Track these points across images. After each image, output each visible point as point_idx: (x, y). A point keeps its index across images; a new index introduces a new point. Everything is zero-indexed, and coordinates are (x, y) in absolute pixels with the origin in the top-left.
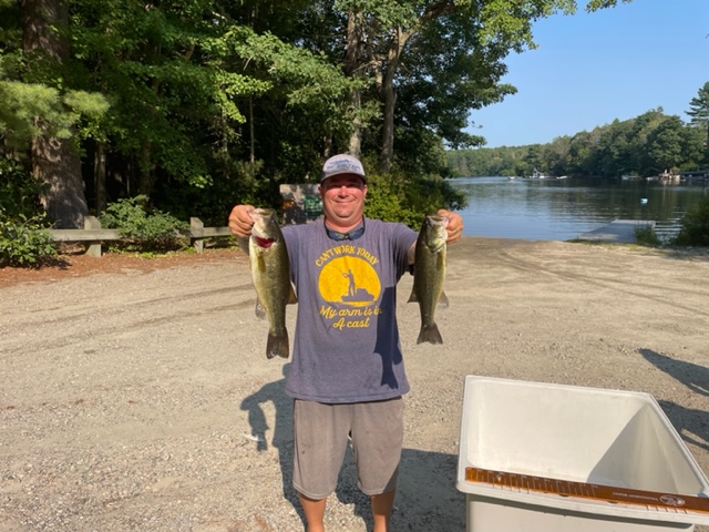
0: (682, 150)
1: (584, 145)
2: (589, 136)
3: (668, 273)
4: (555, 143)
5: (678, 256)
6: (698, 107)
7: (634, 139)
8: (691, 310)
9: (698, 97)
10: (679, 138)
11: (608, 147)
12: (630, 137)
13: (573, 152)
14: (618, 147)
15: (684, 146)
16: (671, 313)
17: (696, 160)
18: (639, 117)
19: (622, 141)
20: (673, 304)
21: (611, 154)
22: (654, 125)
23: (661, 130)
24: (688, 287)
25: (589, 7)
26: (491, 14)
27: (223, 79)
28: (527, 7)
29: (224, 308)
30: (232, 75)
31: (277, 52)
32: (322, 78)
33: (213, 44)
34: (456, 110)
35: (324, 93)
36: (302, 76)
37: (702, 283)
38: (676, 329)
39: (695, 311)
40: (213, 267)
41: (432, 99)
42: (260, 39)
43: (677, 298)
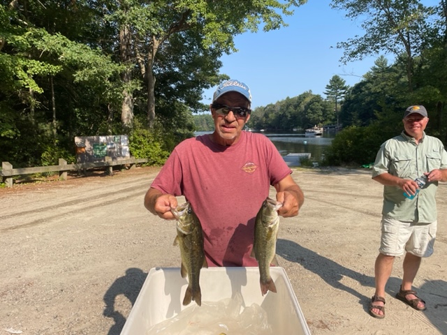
0: (323, 114)
1: (272, 111)
2: (274, 106)
3: (317, 182)
4: (256, 110)
5: (322, 173)
6: (330, 90)
7: (298, 108)
8: (328, 203)
9: (329, 85)
10: (321, 107)
11: (284, 113)
12: (296, 107)
13: (266, 116)
14: (290, 112)
15: (324, 111)
16: (318, 206)
17: (331, 120)
18: (300, 96)
19: (292, 109)
20: (319, 200)
21: (286, 116)
22: (308, 100)
23: (311, 103)
24: (326, 190)
25: (265, 29)
26: (210, 30)
27: (25, 63)
28: (230, 27)
29: (17, 227)
30: (32, 61)
31: (65, 46)
32: (97, 64)
33: (16, 40)
34: (195, 90)
35: (101, 74)
36: (83, 62)
37: (335, 187)
38: (321, 215)
39: (331, 203)
40: (18, 197)
41: (179, 82)
42: (52, 37)
43: (322, 197)
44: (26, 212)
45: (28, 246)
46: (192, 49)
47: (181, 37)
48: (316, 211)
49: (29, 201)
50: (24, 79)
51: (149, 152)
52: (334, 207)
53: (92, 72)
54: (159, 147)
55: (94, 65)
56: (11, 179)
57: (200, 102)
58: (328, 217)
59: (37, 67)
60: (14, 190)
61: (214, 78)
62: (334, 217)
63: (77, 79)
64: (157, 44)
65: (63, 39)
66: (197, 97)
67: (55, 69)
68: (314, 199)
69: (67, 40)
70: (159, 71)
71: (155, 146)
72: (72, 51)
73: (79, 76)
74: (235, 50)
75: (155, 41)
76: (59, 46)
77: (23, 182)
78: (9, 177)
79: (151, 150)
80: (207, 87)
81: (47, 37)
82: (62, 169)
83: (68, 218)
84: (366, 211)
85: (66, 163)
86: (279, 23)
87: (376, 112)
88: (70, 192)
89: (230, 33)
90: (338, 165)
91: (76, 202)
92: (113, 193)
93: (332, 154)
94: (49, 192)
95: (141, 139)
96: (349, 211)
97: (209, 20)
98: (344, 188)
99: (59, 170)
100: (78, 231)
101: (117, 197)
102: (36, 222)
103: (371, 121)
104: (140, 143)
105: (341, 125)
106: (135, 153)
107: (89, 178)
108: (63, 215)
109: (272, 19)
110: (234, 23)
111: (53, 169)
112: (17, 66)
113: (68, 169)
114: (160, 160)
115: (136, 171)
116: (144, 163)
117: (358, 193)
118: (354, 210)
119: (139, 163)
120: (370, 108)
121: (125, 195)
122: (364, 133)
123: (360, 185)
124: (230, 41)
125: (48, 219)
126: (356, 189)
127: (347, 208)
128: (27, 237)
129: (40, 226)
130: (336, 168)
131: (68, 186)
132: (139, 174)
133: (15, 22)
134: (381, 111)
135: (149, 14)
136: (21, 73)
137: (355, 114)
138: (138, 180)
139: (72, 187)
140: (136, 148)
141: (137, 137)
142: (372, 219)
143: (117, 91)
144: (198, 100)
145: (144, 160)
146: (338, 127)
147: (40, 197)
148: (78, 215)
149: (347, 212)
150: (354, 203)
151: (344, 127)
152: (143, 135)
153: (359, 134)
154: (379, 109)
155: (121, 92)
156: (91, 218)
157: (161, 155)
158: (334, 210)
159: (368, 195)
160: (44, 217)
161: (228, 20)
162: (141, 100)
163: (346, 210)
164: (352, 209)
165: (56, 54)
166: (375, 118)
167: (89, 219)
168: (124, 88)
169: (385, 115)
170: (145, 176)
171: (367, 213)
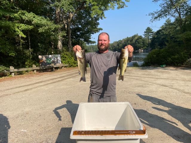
0: (143, 44)
1: (121, 43)
2: (121, 41)
3: (141, 73)
4: (114, 43)
5: (143, 69)
6: (146, 33)
8: (146, 81)
9: (146, 31)
10: (142, 41)
11: (126, 44)
12: (131, 41)
13: (118, 45)
15: (143, 43)
16: (141, 83)
17: (146, 46)
18: (133, 36)
19: (129, 42)
20: (142, 80)
22: (136, 38)
23: (138, 39)
24: (145, 76)
25: (117, 8)
26: (94, 9)
27: (18, 25)
28: (103, 8)
29: (19, 92)
30: (21, 24)
31: (34, 18)
32: (48, 25)
33: (14, 15)
34: (88, 35)
35: (49, 29)
36: (42, 24)
37: (148, 75)
38: (142, 86)
39: (147, 82)
40: (17, 80)
41: (81, 32)
42: (29, 14)
43: (143, 79)
44: (22, 86)
45: (24, 99)
46: (86, 17)
47: (82, 13)
48: (140, 85)
49: (22, 82)
50: (18, 32)
51: (69, 61)
52: (148, 83)
53: (46, 28)
54: (73, 59)
55: (47, 25)
56: (14, 73)
57: (90, 40)
58: (146, 87)
59: (23, 26)
60: (15, 77)
61: (96, 29)
62: (148, 87)
63: (40, 31)
64: (71, 16)
65: (34, 15)
66: (89, 38)
67: (31, 27)
68: (140, 80)
69: (35, 15)
70: (73, 27)
71: (71, 59)
72: (37, 19)
73: (41, 30)
74: (105, 18)
75: (71, 14)
76: (32, 18)
77: (19, 74)
78: (13, 72)
79: (70, 61)
80: (93, 33)
81: (27, 14)
82: (34, 69)
83: (39, 88)
84: (161, 84)
85: (35, 66)
86: (124, 5)
87: (166, 43)
88: (38, 78)
89: (103, 10)
90: (149, 66)
91: (41, 82)
92: (56, 79)
93: (147, 61)
94: (30, 78)
95: (66, 56)
96: (154, 84)
97: (94, 5)
98: (152, 75)
99: (32, 69)
100: (44, 94)
101: (57, 80)
102: (26, 90)
103: (164, 47)
104: (66, 58)
105: (151, 48)
106: (63, 62)
107: (45, 73)
108: (36, 87)
109: (121, 4)
110: (104, 6)
111: (30, 69)
112: (15, 26)
113: (37, 69)
114: (74, 65)
115: (64, 69)
116: (67, 66)
117: (158, 77)
118: (157, 84)
119: (65, 66)
120: (163, 41)
121: (60, 79)
122: (161, 52)
123: (159, 74)
124: (103, 13)
125: (31, 89)
126: (157, 76)
127: (153, 83)
128: (24, 96)
129: (28, 92)
130: (149, 67)
131: (37, 76)
132: (65, 71)
133: (13, 8)
134: (168, 42)
135: (69, 3)
136: (17, 29)
137: (157, 44)
138: (65, 73)
139: (39, 76)
140: (64, 60)
141: (64, 55)
142: (164, 88)
143: (56, 36)
144: (89, 39)
145: (67, 65)
146: (150, 49)
147: (26, 80)
148: (42, 87)
149: (153, 85)
150: (156, 81)
151: (152, 49)
152: (67, 55)
153: (158, 52)
154: (167, 41)
155: (58, 36)
156: (48, 88)
157: (74, 63)
158: (148, 84)
159: (163, 78)
160: (29, 88)
161: (102, 5)
162: (65, 39)
163: (153, 84)
164: (156, 84)
165: (31, 21)
166: (165, 45)
167: (47, 89)
168: (59, 35)
169: (170, 44)
170: (68, 71)
171: (162, 85)
